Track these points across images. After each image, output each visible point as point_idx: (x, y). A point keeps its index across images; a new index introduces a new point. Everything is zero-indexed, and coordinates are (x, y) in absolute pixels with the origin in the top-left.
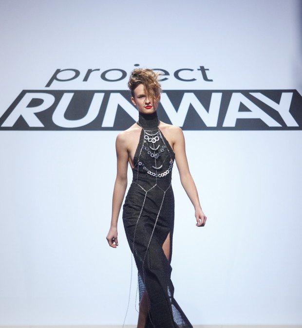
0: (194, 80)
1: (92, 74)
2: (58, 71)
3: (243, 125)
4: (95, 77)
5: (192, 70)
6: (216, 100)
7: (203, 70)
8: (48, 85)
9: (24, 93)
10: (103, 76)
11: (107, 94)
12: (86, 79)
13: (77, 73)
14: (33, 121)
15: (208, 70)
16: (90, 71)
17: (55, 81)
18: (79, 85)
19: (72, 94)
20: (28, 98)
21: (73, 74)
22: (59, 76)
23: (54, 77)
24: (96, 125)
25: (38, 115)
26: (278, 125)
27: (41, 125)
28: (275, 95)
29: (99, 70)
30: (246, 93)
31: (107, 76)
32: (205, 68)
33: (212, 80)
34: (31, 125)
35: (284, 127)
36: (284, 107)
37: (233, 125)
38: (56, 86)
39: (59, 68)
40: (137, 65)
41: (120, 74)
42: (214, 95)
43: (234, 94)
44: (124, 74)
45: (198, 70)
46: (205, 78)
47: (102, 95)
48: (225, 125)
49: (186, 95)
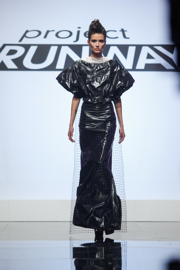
0: (117, 38)
1: (49, 34)
2: (27, 31)
3: (149, 68)
4: (52, 35)
5: (115, 31)
6: (132, 51)
7: (123, 31)
8: (21, 41)
9: (4, 46)
10: (57, 35)
12: (45, 37)
13: (40, 33)
14: (11, 65)
15: (126, 31)
16: (48, 32)
18: (41, 41)
20: (7, 49)
21: (37, 33)
22: (27, 35)
23: (24, 36)
24: (52, 67)
25: (14, 61)
26: (173, 68)
27: (16, 67)
29: (54, 31)
31: (59, 35)
32: (125, 30)
33: (129, 38)
34: (9, 67)
37: (143, 68)
39: (27, 29)
40: (79, 28)
41: (68, 34)
42: (130, 48)
43: (143, 48)
44: (71, 34)
45: (120, 31)
46: (124, 36)
47: (56, 47)
48: (137, 68)
49: (112, 48)
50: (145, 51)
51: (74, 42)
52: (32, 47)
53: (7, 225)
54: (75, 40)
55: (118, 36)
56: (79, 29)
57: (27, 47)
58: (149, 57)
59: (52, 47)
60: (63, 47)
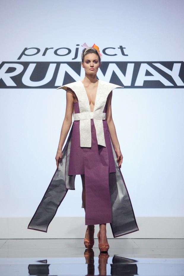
0: (116, 55)
1: (48, 51)
2: (26, 49)
3: (148, 85)
4: (50, 53)
5: (114, 48)
6: (130, 68)
7: (121, 48)
8: (19, 58)
10: (56, 53)
11: (58, 64)
12: (44, 54)
13: (39, 50)
14: (9, 82)
15: (125, 48)
16: (47, 49)
17: (24, 56)
19: (35, 65)
20: (6, 67)
21: (36, 51)
22: (26, 52)
23: (23, 53)
24: (51, 85)
26: (171, 85)
27: (15, 85)
28: (169, 65)
29: (53, 48)
30: (150, 64)
31: (58, 52)
32: (123, 47)
33: (127, 55)
34: (8, 84)
35: (175, 86)
36: (175, 73)
38: (24, 59)
39: (26, 47)
40: (78, 45)
41: (67, 51)
42: (129, 65)
43: (142, 65)
44: (70, 51)
45: (119, 48)
46: (123, 54)
47: (55, 65)
48: (136, 85)
49: (110, 65)
50: (144, 68)
51: (73, 59)
52: (31, 65)
53: (5, 242)
54: (74, 57)
55: (116, 54)
56: (77, 47)
57: (26, 65)
58: (148, 74)
59: (51, 65)
60: (62, 65)
